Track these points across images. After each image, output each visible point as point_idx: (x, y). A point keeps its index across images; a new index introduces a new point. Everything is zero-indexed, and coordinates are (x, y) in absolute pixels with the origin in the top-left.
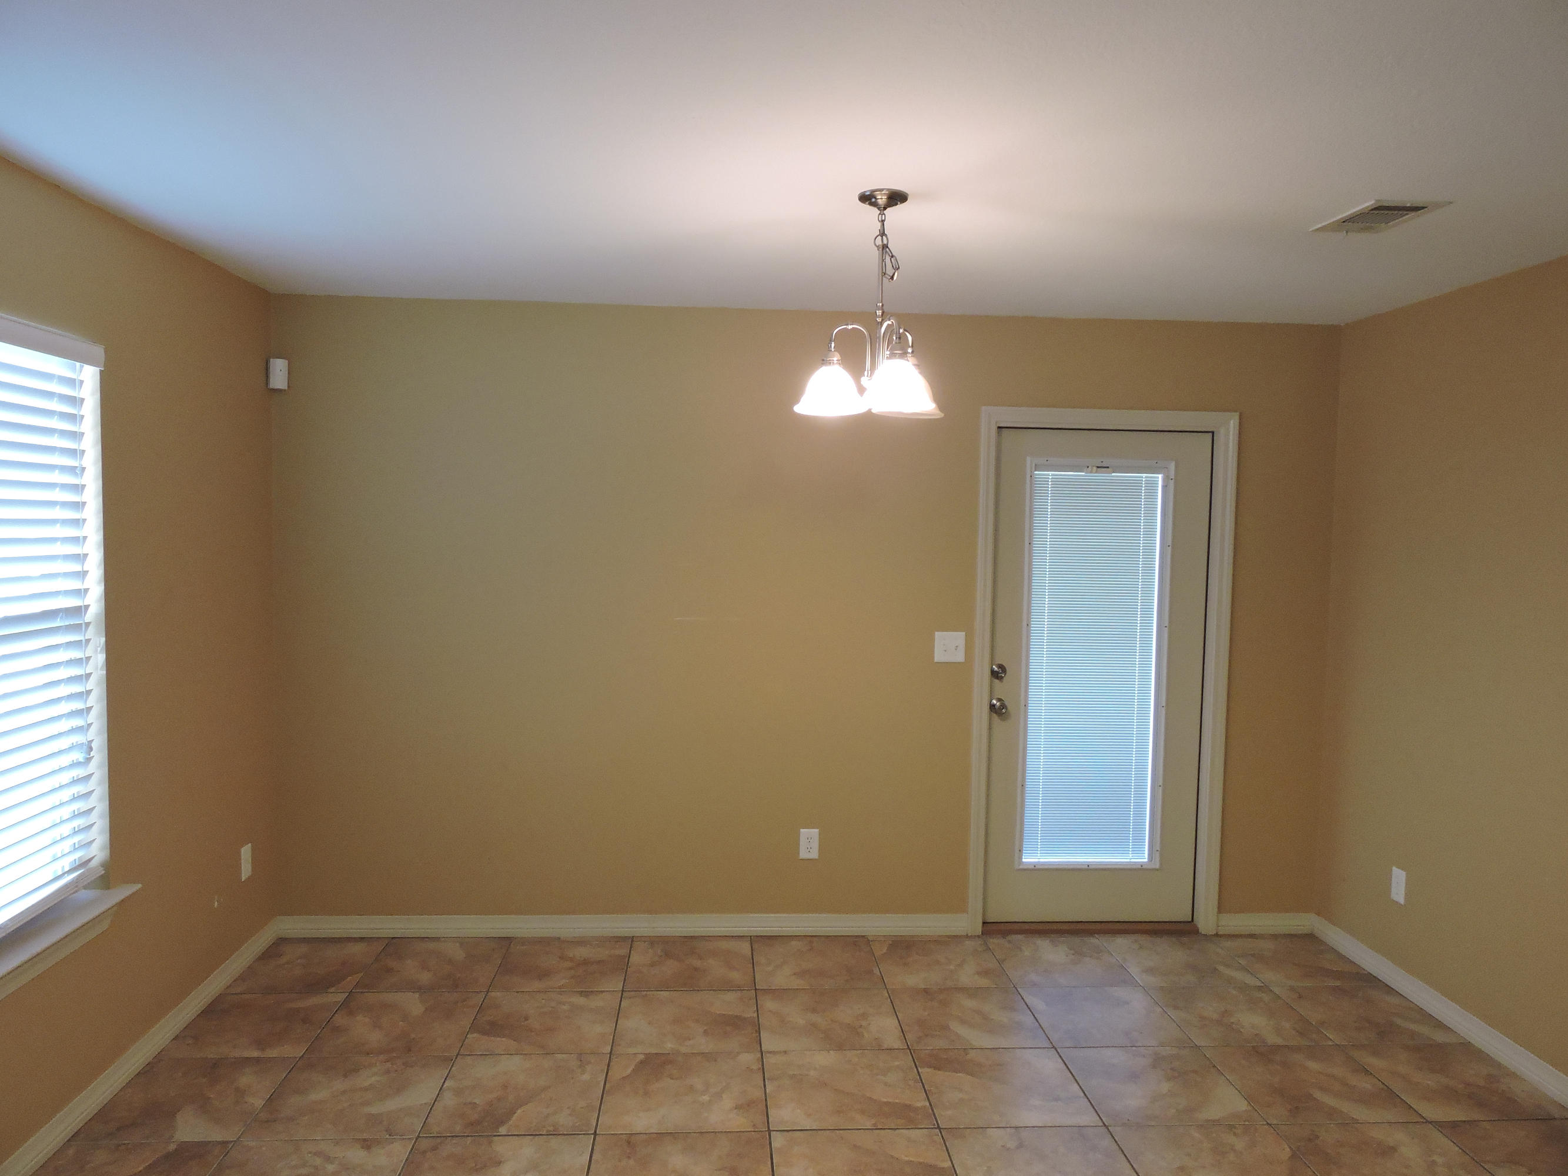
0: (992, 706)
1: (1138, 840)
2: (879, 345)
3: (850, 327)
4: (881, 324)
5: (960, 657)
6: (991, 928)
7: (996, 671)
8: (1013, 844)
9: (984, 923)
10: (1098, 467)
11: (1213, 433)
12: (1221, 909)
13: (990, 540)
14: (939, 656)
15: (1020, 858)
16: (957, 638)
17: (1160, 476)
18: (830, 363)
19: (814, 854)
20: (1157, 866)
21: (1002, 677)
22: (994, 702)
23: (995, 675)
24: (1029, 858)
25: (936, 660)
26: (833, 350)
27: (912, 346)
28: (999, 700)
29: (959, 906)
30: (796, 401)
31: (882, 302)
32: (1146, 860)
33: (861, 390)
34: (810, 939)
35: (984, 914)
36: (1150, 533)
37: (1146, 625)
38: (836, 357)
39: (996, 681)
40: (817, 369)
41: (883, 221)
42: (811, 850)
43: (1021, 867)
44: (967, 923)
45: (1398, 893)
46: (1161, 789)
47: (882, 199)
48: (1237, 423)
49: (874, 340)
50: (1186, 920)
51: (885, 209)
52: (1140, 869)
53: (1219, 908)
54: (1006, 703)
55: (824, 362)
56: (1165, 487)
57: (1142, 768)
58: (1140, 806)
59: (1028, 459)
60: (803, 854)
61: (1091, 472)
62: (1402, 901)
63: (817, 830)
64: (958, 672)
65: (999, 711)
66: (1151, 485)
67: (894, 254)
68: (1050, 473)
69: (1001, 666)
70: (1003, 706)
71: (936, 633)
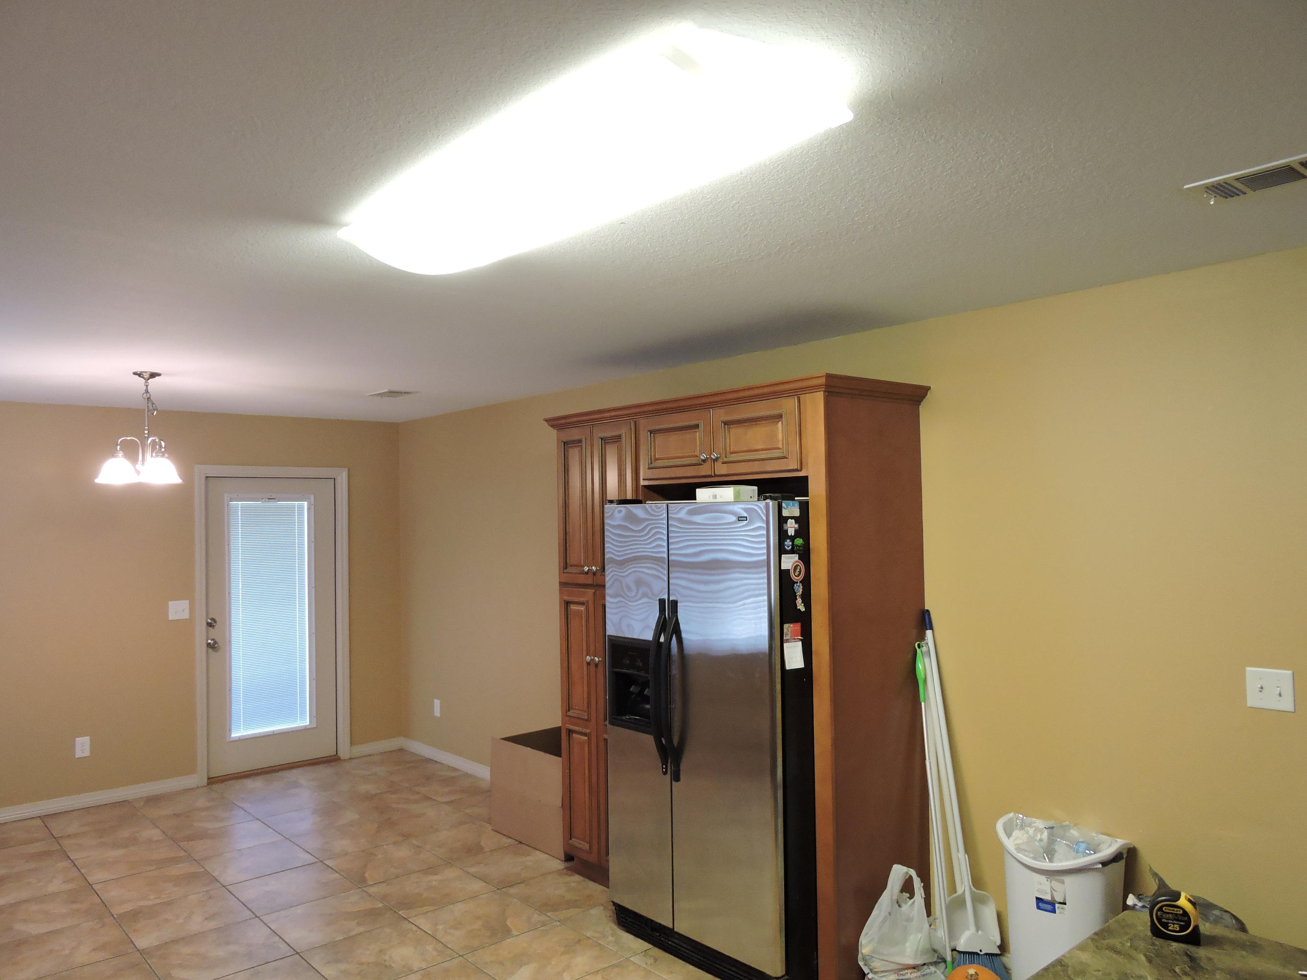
0: (208, 645)
1: (303, 712)
2: (147, 447)
3: (129, 438)
4: (148, 438)
5: (186, 615)
6: (212, 781)
7: (210, 623)
8: (225, 725)
9: (209, 779)
10: (269, 499)
11: (334, 479)
12: (352, 743)
13: (204, 543)
14: (172, 617)
15: (231, 735)
16: (184, 604)
17: (306, 503)
18: (117, 457)
19: (87, 753)
20: (315, 726)
21: (214, 626)
22: (209, 641)
23: (209, 625)
24: (236, 734)
25: (170, 618)
26: (119, 450)
27: (165, 448)
28: (213, 640)
29: (192, 771)
30: (96, 477)
31: (148, 426)
32: (308, 723)
33: (138, 472)
34: (87, 810)
35: (208, 772)
36: (301, 535)
37: (302, 588)
38: (121, 454)
39: (211, 628)
40: (110, 458)
41: (147, 386)
42: (84, 751)
43: (231, 740)
44: (197, 779)
45: (437, 712)
46: (315, 681)
47: (146, 376)
48: (347, 473)
49: (144, 445)
50: (333, 754)
51: (148, 379)
52: (305, 729)
53: (351, 744)
54: (217, 641)
55: (113, 455)
56: (309, 509)
57: (302, 670)
58: (303, 692)
59: (226, 495)
60: (79, 754)
61: (265, 502)
62: (439, 716)
63: (88, 737)
64: (185, 626)
65: (213, 646)
66: (301, 508)
67: (154, 402)
68: (240, 503)
69: (212, 619)
70: (215, 643)
71: (170, 602)
